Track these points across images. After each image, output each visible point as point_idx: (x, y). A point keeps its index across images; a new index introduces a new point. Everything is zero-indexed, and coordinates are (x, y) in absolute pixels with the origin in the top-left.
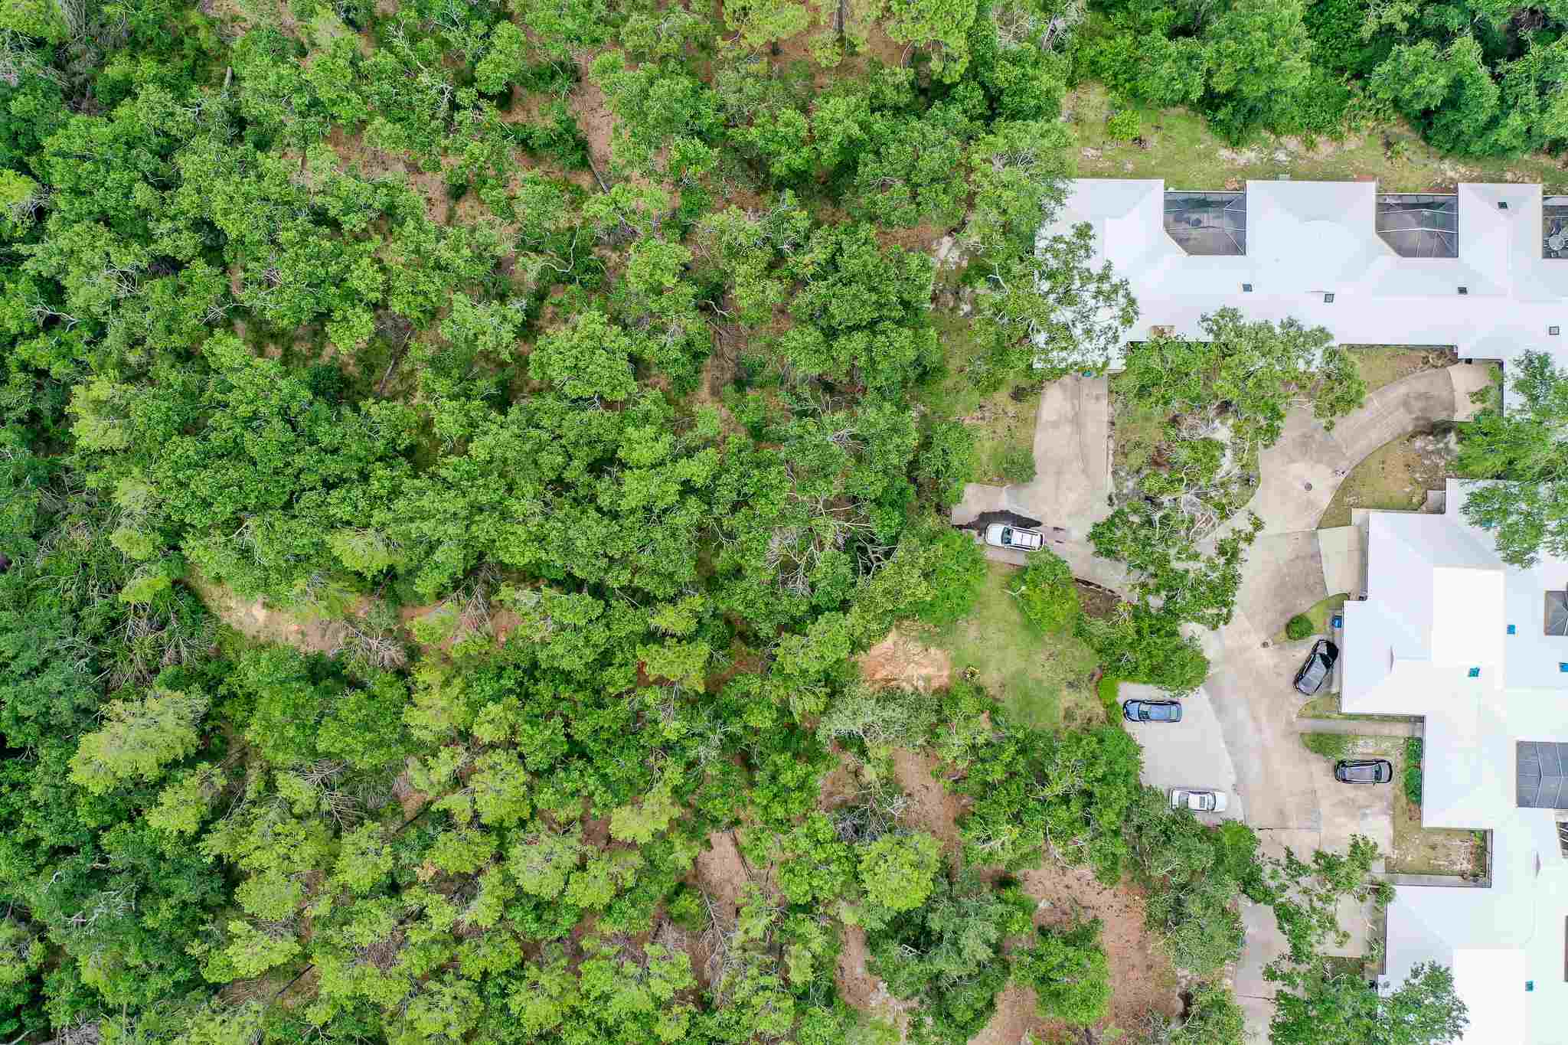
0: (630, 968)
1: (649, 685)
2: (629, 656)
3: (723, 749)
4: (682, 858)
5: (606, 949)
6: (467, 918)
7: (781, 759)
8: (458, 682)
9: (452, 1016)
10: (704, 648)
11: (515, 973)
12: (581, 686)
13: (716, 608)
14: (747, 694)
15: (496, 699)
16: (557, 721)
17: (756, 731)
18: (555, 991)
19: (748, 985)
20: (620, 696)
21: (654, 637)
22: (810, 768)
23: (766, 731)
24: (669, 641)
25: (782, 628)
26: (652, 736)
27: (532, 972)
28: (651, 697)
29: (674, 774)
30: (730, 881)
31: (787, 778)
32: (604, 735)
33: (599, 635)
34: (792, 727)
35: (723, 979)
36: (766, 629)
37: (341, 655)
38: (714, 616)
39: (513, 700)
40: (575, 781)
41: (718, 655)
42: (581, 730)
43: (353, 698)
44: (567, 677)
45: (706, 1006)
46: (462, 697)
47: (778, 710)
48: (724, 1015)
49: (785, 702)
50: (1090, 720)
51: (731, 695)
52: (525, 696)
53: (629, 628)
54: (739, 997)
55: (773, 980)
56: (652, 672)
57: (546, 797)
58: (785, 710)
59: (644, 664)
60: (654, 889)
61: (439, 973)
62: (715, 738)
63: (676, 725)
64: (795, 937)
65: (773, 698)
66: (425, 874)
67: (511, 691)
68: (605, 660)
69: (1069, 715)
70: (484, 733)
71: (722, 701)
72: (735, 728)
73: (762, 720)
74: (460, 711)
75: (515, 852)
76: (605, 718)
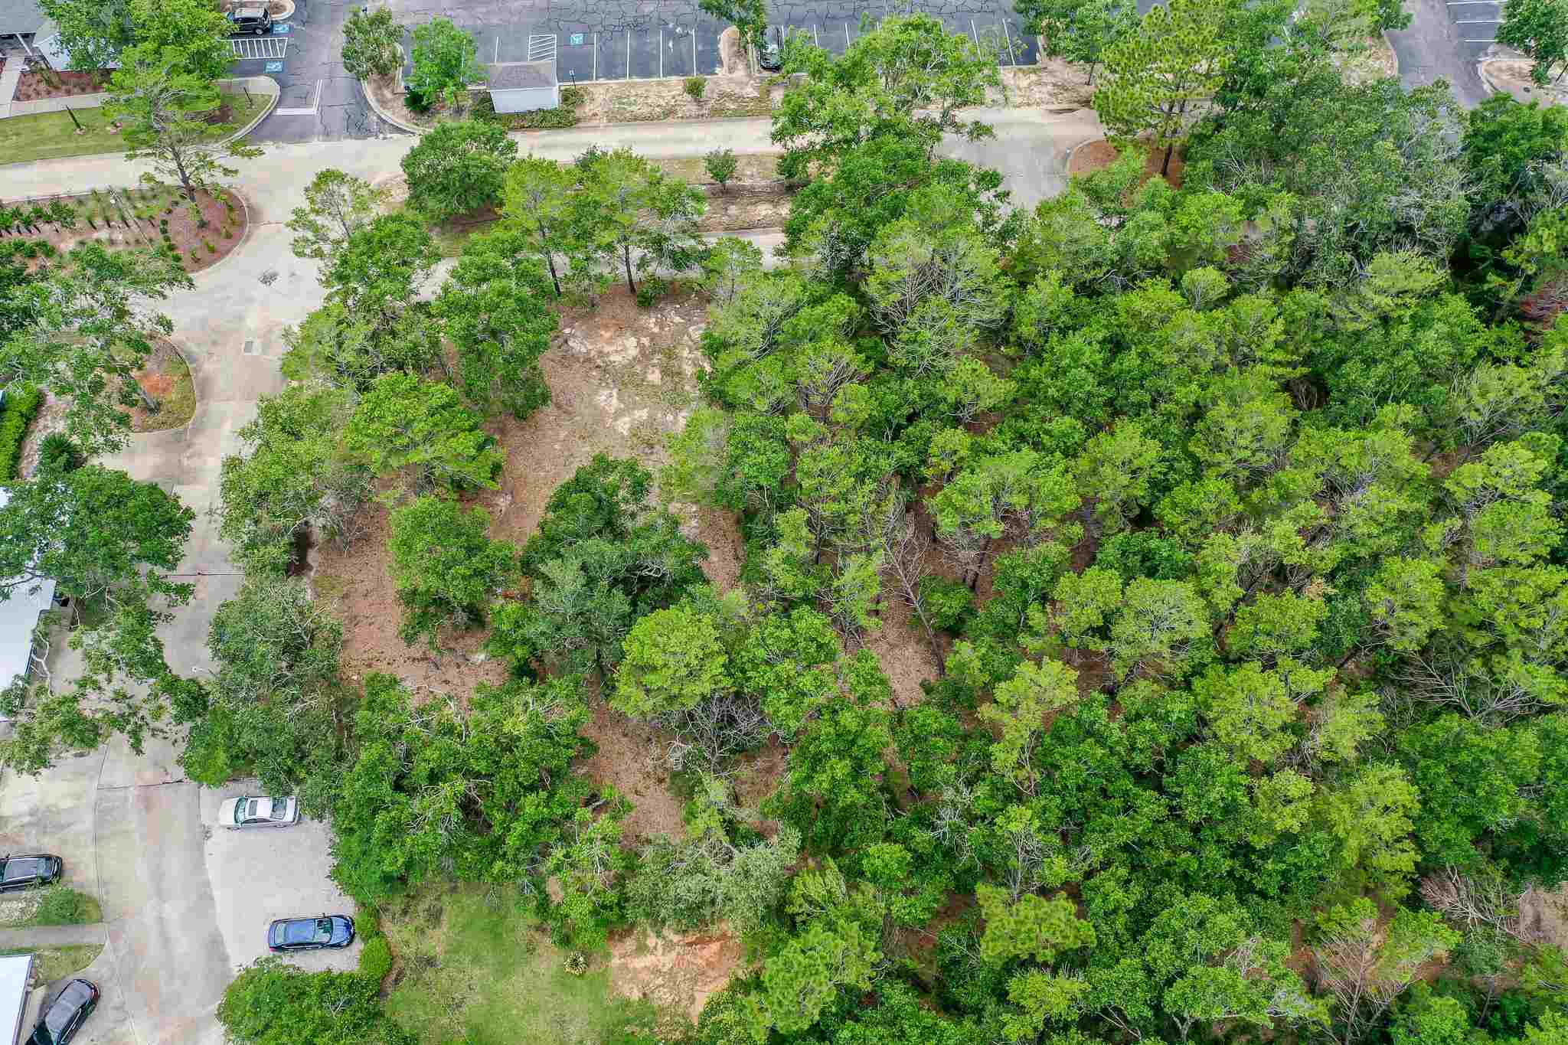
0: (1018, 501)
1: (1066, 885)
2: (1105, 928)
3: (935, 807)
4: (965, 652)
5: (1050, 524)
6: (1248, 539)
7: (852, 796)
8: (1350, 857)
9: (1231, 425)
10: (991, 951)
11: (1161, 487)
12: (1165, 872)
13: (978, 1022)
14: (909, 892)
15: (1288, 839)
16: (1191, 815)
17: (888, 837)
18: (1106, 470)
19: (858, 500)
20: (1106, 865)
21: (1074, 960)
22: (806, 788)
23: (875, 840)
24: (1049, 955)
25: (872, 999)
26: (1045, 809)
27: (1141, 489)
28: (1059, 868)
29: (1003, 757)
30: (892, 646)
31: (841, 768)
32: (1117, 803)
33: (1161, 953)
34: (836, 852)
35: (892, 506)
36: (897, 995)
37: (1515, 890)
38: (978, 1011)
39: (1260, 842)
40: (1140, 733)
41: (959, 950)
42: (1152, 807)
43: (1501, 818)
44: (1188, 883)
45: (907, 476)
46: (1342, 834)
47: (862, 874)
48: (886, 465)
49: (853, 886)
50: (405, 912)
51: (932, 892)
52: (1242, 851)
53: (1114, 975)
54: (870, 485)
55: (827, 509)
56: (1063, 905)
57: (1179, 707)
58: (853, 874)
59: (1081, 915)
60: (998, 609)
61: (1257, 478)
62: (948, 818)
63: (1013, 827)
64: (802, 566)
65: (869, 888)
66: (1317, 587)
67: (1264, 855)
68: (1141, 919)
69: (435, 916)
70: (1295, 783)
71: (944, 879)
72: (922, 837)
73: (883, 855)
74: (1340, 814)
75: (1201, 629)
76: (1124, 830)
